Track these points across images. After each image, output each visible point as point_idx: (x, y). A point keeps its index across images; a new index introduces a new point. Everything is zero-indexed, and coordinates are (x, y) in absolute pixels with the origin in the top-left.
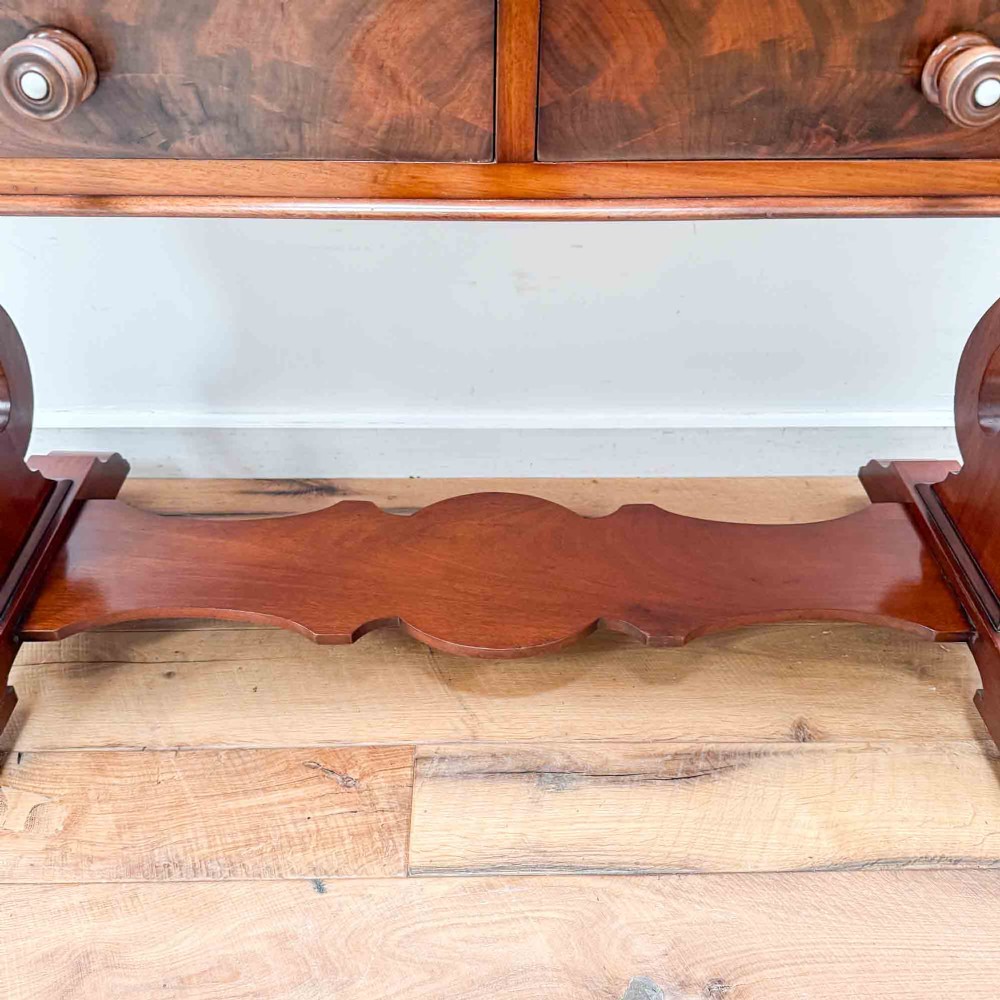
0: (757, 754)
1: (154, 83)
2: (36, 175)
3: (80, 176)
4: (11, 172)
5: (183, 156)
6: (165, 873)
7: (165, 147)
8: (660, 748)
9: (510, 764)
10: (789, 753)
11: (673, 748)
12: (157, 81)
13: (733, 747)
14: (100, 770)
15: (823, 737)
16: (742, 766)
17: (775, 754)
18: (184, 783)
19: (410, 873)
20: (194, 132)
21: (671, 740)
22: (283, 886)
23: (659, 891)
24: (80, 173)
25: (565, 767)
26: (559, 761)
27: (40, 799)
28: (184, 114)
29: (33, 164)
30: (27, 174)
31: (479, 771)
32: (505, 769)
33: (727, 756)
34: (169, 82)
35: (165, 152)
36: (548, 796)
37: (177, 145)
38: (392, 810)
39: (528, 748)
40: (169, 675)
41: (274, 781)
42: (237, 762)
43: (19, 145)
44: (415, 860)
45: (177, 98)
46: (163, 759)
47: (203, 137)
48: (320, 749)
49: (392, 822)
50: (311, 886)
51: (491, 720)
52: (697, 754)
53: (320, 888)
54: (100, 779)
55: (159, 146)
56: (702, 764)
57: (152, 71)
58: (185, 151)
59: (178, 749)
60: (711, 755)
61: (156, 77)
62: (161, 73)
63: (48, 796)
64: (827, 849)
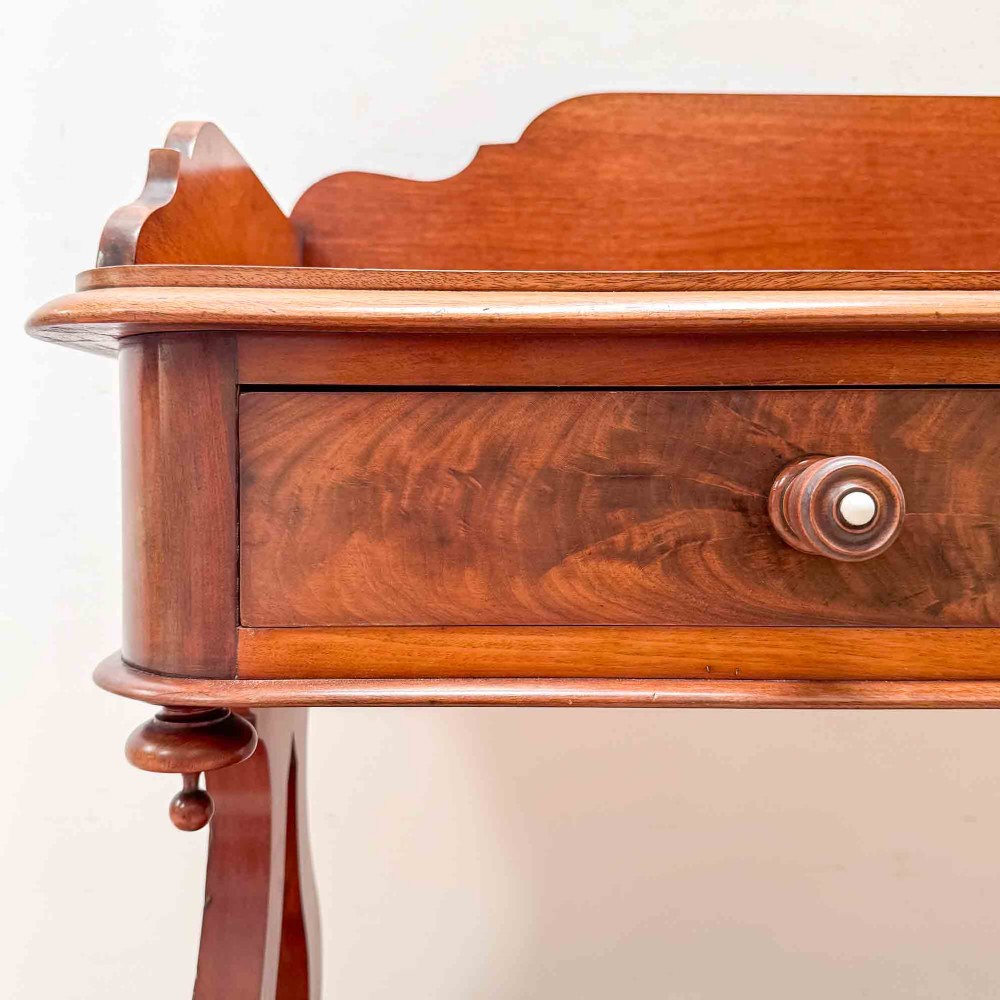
1: (939, 526)
2: (745, 650)
3: (804, 652)
4: (708, 647)
5: (958, 623)
7: (935, 611)
12: (943, 522)
20: (980, 589)
24: (807, 648)
28: (970, 566)
29: (742, 635)
30: (730, 649)
34: (959, 524)
35: (935, 618)
37: (952, 608)
43: (732, 608)
45: (964, 543)
47: (990, 597)
55: (927, 609)
57: (939, 510)
58: (962, 616)
61: (942, 518)
62: (951, 512)
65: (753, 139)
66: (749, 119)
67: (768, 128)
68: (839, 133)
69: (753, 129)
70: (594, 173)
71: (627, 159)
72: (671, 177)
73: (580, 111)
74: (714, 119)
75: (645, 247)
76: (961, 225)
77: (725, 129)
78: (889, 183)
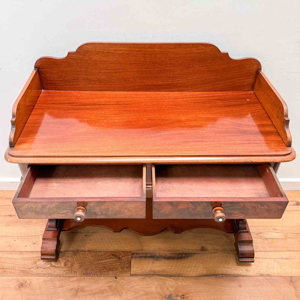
0: (194, 254)
6: (89, 275)
8: (177, 252)
9: (149, 255)
10: (200, 253)
11: (178, 252)
13: (190, 252)
14: (75, 255)
15: (206, 250)
16: (191, 256)
17: (197, 253)
18: (91, 258)
19: (132, 275)
21: (178, 251)
22: (109, 277)
23: (174, 279)
25: (159, 256)
26: (158, 255)
27: (66, 261)
31: (143, 256)
32: (148, 256)
33: (189, 254)
36: (155, 262)
38: (128, 264)
39: (152, 252)
40: (86, 236)
41: (106, 258)
42: (100, 254)
44: (132, 273)
46: (86, 253)
48: (115, 251)
49: (128, 266)
50: (114, 277)
51: (146, 246)
52: (183, 253)
53: (116, 278)
54: (76, 257)
56: (184, 256)
59: (89, 251)
60: (186, 254)
63: (67, 260)
64: (205, 272)
65: (121, 52)
66: (120, 48)
67: (124, 50)
68: (138, 51)
69: (121, 50)
70: (91, 58)
71: (97, 56)
72: (105, 59)
73: (87, 47)
74: (113, 48)
75: (103, 71)
76: (161, 68)
77: (115, 50)
78: (147, 60)
